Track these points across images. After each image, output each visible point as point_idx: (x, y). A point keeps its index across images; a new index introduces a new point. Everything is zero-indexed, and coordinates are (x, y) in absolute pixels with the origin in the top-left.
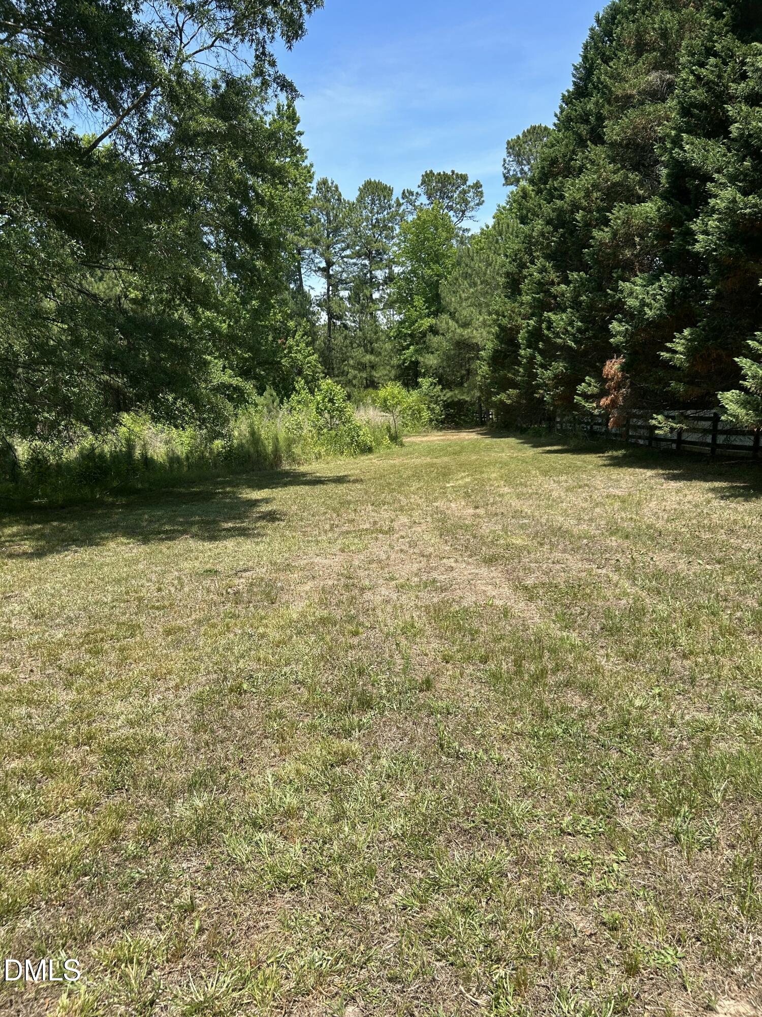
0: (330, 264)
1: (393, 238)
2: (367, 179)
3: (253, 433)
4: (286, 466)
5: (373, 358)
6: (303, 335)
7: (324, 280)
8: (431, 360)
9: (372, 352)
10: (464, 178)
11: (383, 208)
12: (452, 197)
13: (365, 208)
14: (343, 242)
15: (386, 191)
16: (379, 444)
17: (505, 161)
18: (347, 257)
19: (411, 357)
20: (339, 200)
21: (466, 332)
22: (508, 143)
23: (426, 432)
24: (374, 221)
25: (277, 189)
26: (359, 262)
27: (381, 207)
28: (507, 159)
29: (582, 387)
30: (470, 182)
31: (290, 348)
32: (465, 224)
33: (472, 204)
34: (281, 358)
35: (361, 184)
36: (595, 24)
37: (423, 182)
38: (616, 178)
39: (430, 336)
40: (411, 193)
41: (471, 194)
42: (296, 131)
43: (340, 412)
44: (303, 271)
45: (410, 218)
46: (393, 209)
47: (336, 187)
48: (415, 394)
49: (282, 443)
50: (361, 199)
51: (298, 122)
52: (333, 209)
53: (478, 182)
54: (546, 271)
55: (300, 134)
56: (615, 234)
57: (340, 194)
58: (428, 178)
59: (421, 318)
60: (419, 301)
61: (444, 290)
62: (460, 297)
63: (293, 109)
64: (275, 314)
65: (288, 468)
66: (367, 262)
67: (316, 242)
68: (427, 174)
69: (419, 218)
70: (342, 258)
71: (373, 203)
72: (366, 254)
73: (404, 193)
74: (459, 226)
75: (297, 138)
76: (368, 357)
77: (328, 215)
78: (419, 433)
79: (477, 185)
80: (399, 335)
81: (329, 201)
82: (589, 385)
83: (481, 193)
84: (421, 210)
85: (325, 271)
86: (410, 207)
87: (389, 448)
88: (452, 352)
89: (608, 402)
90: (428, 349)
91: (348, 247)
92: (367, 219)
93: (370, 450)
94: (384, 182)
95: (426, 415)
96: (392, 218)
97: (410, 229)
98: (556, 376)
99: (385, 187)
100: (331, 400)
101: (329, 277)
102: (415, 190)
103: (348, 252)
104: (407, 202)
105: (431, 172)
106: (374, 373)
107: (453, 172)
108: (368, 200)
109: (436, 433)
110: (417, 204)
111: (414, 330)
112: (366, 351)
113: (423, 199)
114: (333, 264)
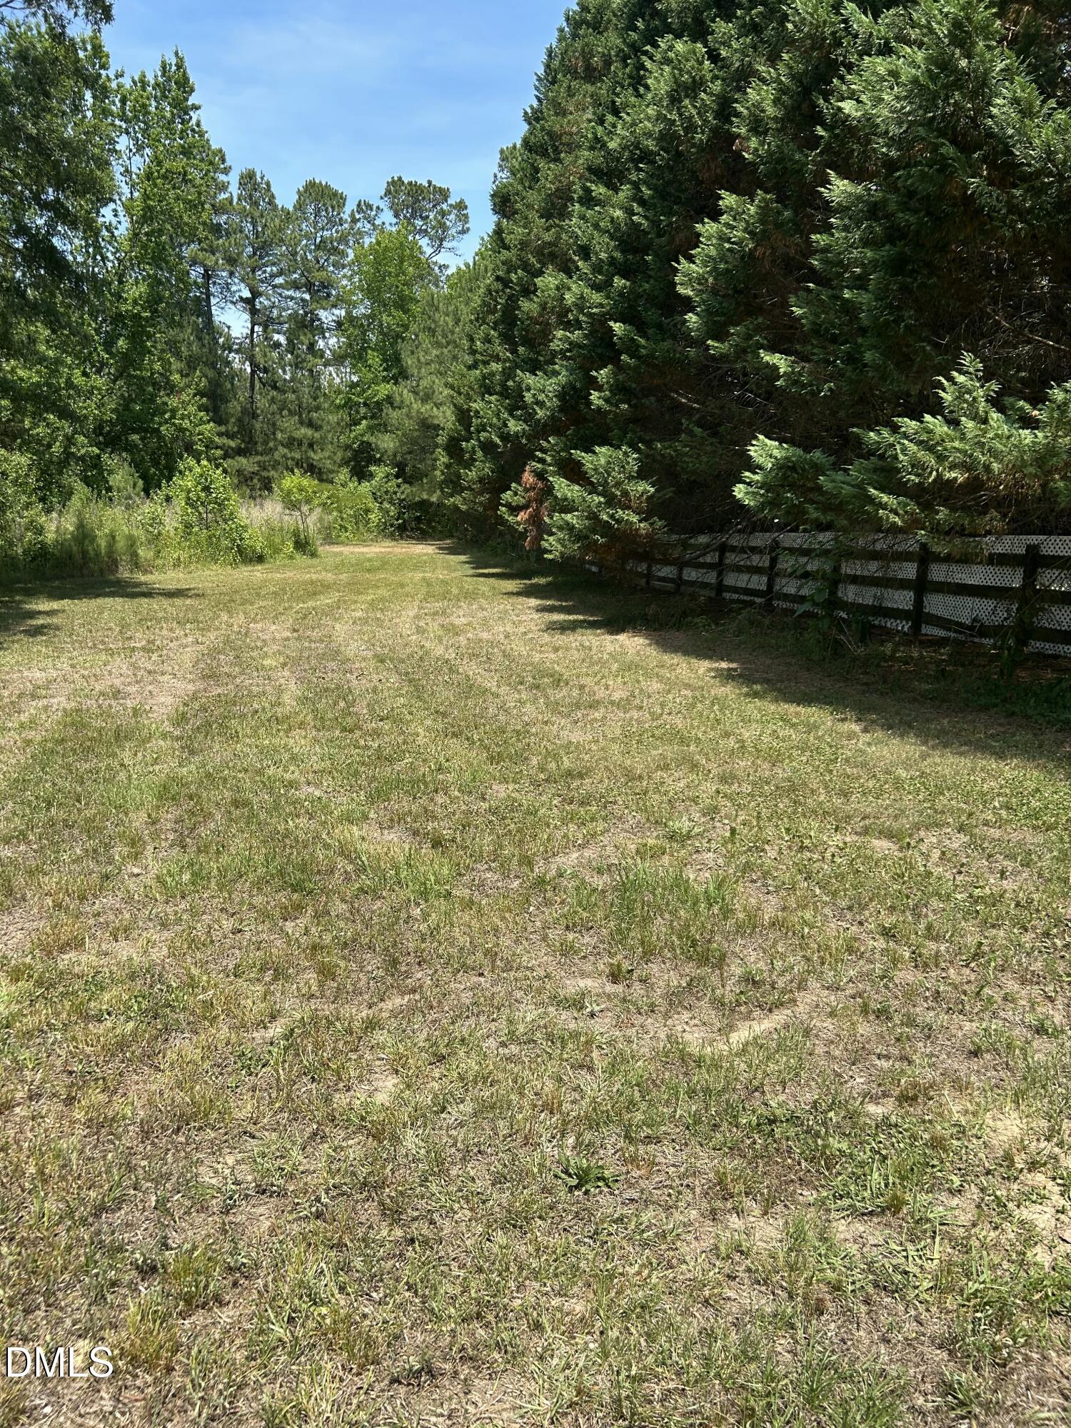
0: (255, 294)
1: (344, 267)
2: (309, 178)
3: (81, 526)
4: (124, 573)
5: (309, 432)
6: (195, 395)
7: (246, 317)
8: (387, 443)
9: (311, 424)
10: (444, 194)
11: (331, 222)
12: (427, 217)
13: (306, 219)
14: (274, 264)
15: (337, 199)
16: (277, 551)
17: (495, 176)
18: (281, 286)
19: (362, 435)
20: (270, 203)
21: (425, 409)
22: (502, 152)
23: (375, 540)
24: (318, 240)
25: (155, 185)
26: (298, 294)
27: (330, 221)
28: (499, 175)
29: (507, 496)
30: (451, 201)
31: (174, 411)
32: (441, 258)
33: (452, 231)
34: (160, 424)
35: (301, 186)
36: (565, 24)
37: (388, 192)
38: (548, 237)
39: (387, 410)
40: (370, 207)
41: (452, 217)
42: (190, 103)
43: (220, 505)
44: (213, 301)
45: (367, 241)
46: (346, 226)
47: (268, 184)
48: (365, 487)
49: (121, 544)
50: (300, 206)
51: (192, 90)
52: (262, 216)
53: (462, 202)
54: (489, 342)
55: (196, 108)
56: (543, 306)
57: (273, 196)
58: (395, 187)
59: (377, 384)
60: (374, 358)
61: (404, 349)
62: (419, 360)
63: (185, 72)
64: (151, 362)
65: (126, 575)
66: (307, 297)
67: (232, 261)
68: (393, 183)
69: (378, 243)
70: (274, 287)
71: (317, 214)
72: (305, 286)
73: (359, 205)
74: (434, 259)
75: (192, 113)
76: (303, 430)
77: (254, 224)
78: (363, 542)
79: (461, 206)
80: (349, 405)
81: (256, 204)
82: (516, 494)
83: (466, 216)
84: (382, 231)
85: (250, 302)
86: (369, 226)
87: (291, 558)
88: (416, 434)
89: (526, 516)
90: (383, 427)
91: (281, 273)
92: (307, 236)
93: (260, 559)
94: (335, 186)
95: (374, 517)
96: (343, 239)
97: (365, 256)
98: (481, 480)
99: (335, 194)
100: (206, 489)
101: (254, 312)
102: (375, 202)
103: (280, 280)
104: (365, 218)
105: (400, 179)
106: (311, 454)
107: (430, 182)
108: (310, 209)
109: (388, 543)
110: (377, 222)
111: (367, 399)
112: (301, 423)
113: (387, 217)
114: (260, 295)
